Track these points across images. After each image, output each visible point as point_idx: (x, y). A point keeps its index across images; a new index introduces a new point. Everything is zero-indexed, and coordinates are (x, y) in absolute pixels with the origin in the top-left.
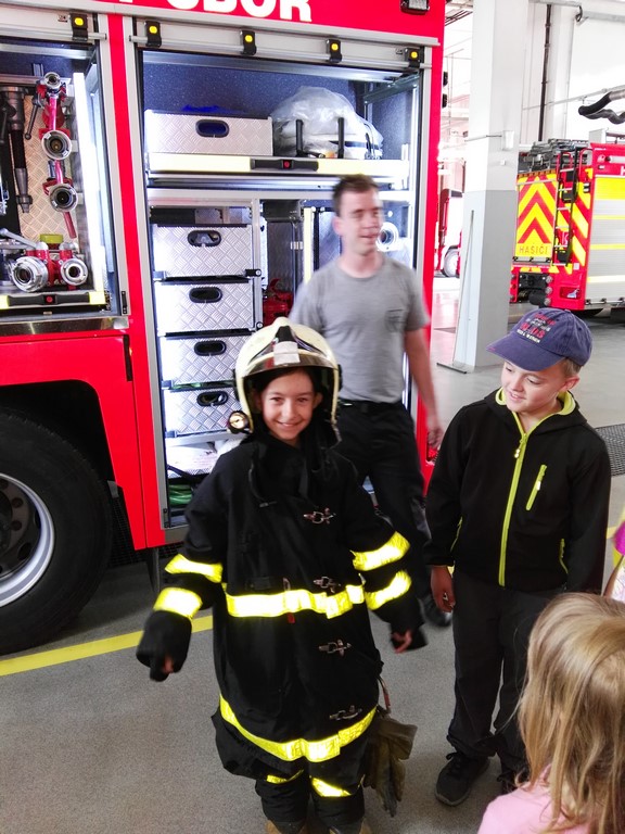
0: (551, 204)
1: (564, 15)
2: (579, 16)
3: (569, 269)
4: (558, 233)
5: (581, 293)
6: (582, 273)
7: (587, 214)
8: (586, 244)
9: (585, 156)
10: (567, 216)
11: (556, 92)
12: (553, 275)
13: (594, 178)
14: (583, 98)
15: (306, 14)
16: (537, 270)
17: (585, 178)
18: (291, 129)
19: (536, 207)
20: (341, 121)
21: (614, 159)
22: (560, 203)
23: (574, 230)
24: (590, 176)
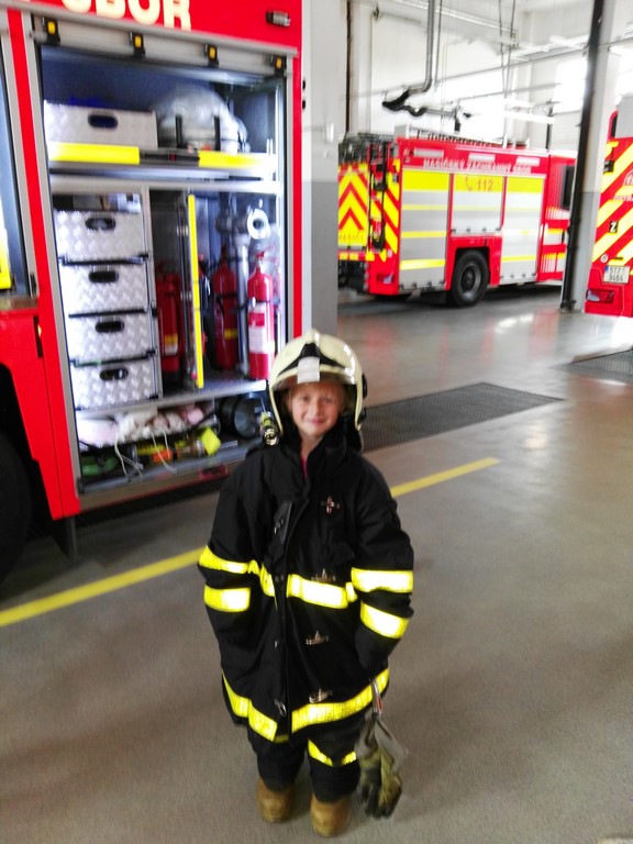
0: (364, 193)
1: (362, 12)
2: (376, 14)
3: (384, 256)
4: (371, 222)
5: (395, 278)
6: (395, 260)
7: (398, 204)
8: (397, 231)
9: (392, 150)
10: (380, 206)
11: (360, 85)
12: (370, 263)
13: (401, 170)
14: (386, 92)
15: (186, 22)
16: (354, 257)
17: (394, 170)
18: (170, 123)
19: (351, 196)
20: (217, 121)
21: (418, 153)
22: (372, 193)
23: (385, 219)
24: (398, 168)
